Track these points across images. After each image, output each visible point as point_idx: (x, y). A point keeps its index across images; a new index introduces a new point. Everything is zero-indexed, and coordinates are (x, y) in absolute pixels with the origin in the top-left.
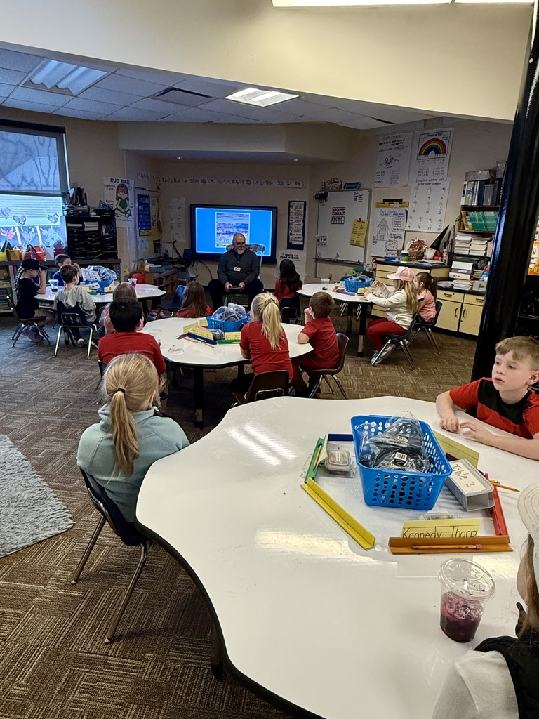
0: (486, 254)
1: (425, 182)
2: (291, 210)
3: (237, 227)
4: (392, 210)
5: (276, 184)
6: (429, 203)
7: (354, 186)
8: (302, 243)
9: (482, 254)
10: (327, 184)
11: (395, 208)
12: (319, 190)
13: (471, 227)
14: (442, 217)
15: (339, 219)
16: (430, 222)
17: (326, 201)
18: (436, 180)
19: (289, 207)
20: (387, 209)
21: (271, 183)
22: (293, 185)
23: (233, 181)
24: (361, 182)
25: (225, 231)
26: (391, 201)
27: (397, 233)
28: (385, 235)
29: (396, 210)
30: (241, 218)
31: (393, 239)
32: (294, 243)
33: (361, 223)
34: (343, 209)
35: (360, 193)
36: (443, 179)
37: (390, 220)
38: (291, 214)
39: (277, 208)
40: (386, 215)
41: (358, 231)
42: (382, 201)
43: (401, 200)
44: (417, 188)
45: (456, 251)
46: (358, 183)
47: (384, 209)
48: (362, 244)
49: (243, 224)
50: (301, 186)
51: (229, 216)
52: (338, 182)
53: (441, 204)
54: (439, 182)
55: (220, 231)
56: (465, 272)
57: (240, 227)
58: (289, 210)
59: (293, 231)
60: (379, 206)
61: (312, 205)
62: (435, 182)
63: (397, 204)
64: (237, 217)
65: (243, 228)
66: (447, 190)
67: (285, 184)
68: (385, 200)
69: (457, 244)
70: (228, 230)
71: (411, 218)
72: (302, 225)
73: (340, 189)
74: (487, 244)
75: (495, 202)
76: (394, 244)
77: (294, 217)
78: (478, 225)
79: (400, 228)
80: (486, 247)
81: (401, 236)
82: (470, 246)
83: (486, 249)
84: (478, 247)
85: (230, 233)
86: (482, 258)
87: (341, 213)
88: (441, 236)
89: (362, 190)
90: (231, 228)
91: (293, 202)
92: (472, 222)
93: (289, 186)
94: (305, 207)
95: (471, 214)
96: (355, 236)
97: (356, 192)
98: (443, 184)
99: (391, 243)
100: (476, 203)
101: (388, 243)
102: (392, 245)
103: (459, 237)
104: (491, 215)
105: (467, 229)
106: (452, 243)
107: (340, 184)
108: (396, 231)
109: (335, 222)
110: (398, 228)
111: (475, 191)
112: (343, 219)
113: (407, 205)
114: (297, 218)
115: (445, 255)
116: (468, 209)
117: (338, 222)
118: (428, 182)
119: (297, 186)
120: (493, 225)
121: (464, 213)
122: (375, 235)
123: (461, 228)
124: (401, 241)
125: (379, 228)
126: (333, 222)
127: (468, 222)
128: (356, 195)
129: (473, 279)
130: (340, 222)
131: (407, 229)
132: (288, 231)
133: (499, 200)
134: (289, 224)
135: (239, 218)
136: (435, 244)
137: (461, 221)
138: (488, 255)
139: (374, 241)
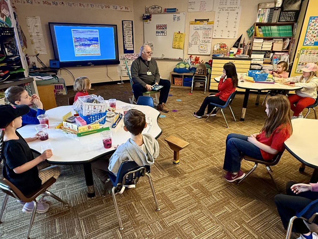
0: (272, 49)
1: (224, 9)
3: (90, 40)
4: (202, 26)
5: (111, 8)
6: (227, 22)
7: (173, 11)
8: (132, 49)
9: (270, 49)
10: (150, 9)
11: (205, 25)
12: (143, 12)
13: (262, 35)
14: (237, 29)
15: (162, 32)
16: (228, 33)
17: (150, 20)
18: (232, 8)
19: (123, 24)
20: (198, 25)
21: (109, 7)
22: (124, 9)
23: (80, 5)
24: (177, 8)
25: (81, 43)
26: (202, 21)
27: (206, 40)
28: (198, 42)
29: (204, 26)
30: (92, 33)
31: (204, 44)
32: (128, 49)
33: (180, 35)
34: (165, 27)
35: (178, 15)
36: (236, 7)
37: (201, 32)
38: (124, 29)
39: (116, 25)
40: (197, 29)
41: (178, 39)
42: (194, 20)
43: (208, 20)
44: (219, 13)
45: (254, 49)
46: (175, 9)
47: (196, 26)
48: (182, 47)
49: (94, 38)
50: (129, 10)
51: (83, 32)
52: (159, 8)
53: (235, 22)
54: (234, 9)
55: (77, 44)
56: (260, 59)
57: (92, 40)
58: (123, 27)
59: (127, 41)
60: (192, 24)
61: (139, 24)
62: (231, 9)
63: (205, 22)
64: (89, 33)
65: (95, 40)
66: (239, 14)
67: (119, 9)
68: (196, 20)
69: (254, 44)
70: (83, 42)
71: (215, 30)
72: (132, 36)
73: (160, 13)
74: (273, 43)
75: (278, 21)
76: (205, 47)
77: (127, 32)
78: (267, 34)
79: (208, 37)
80: (272, 45)
81: (210, 42)
82: (262, 45)
83: (272, 46)
84: (267, 46)
85: (86, 45)
86: (269, 51)
87: (163, 29)
88: (239, 40)
89: (179, 13)
90: (85, 41)
91: (125, 22)
92: (263, 32)
93: (121, 10)
94: (132, 25)
95: (263, 28)
96: (177, 43)
97: (175, 15)
98: (237, 10)
99: (203, 46)
100: (265, 21)
101: (201, 46)
102: (204, 47)
103: (256, 41)
104: (275, 28)
105: (259, 36)
106: (250, 44)
107: (160, 9)
108: (206, 38)
109: (159, 34)
110: (207, 37)
111: (265, 14)
112: (165, 32)
113: (212, 23)
114: (128, 32)
115: (242, 51)
116: (260, 25)
117: (161, 34)
118: (226, 9)
119: (126, 10)
120: (276, 33)
121: (257, 27)
122: (190, 41)
123: (255, 36)
124: (210, 44)
125: (193, 37)
126: (157, 34)
127: (260, 32)
128: (175, 17)
129: (264, 63)
130: (163, 34)
131: (214, 37)
132: (124, 41)
133: (279, 19)
134: (123, 36)
135: (90, 33)
136: (237, 45)
137: (255, 32)
138: (274, 50)
139: (190, 45)
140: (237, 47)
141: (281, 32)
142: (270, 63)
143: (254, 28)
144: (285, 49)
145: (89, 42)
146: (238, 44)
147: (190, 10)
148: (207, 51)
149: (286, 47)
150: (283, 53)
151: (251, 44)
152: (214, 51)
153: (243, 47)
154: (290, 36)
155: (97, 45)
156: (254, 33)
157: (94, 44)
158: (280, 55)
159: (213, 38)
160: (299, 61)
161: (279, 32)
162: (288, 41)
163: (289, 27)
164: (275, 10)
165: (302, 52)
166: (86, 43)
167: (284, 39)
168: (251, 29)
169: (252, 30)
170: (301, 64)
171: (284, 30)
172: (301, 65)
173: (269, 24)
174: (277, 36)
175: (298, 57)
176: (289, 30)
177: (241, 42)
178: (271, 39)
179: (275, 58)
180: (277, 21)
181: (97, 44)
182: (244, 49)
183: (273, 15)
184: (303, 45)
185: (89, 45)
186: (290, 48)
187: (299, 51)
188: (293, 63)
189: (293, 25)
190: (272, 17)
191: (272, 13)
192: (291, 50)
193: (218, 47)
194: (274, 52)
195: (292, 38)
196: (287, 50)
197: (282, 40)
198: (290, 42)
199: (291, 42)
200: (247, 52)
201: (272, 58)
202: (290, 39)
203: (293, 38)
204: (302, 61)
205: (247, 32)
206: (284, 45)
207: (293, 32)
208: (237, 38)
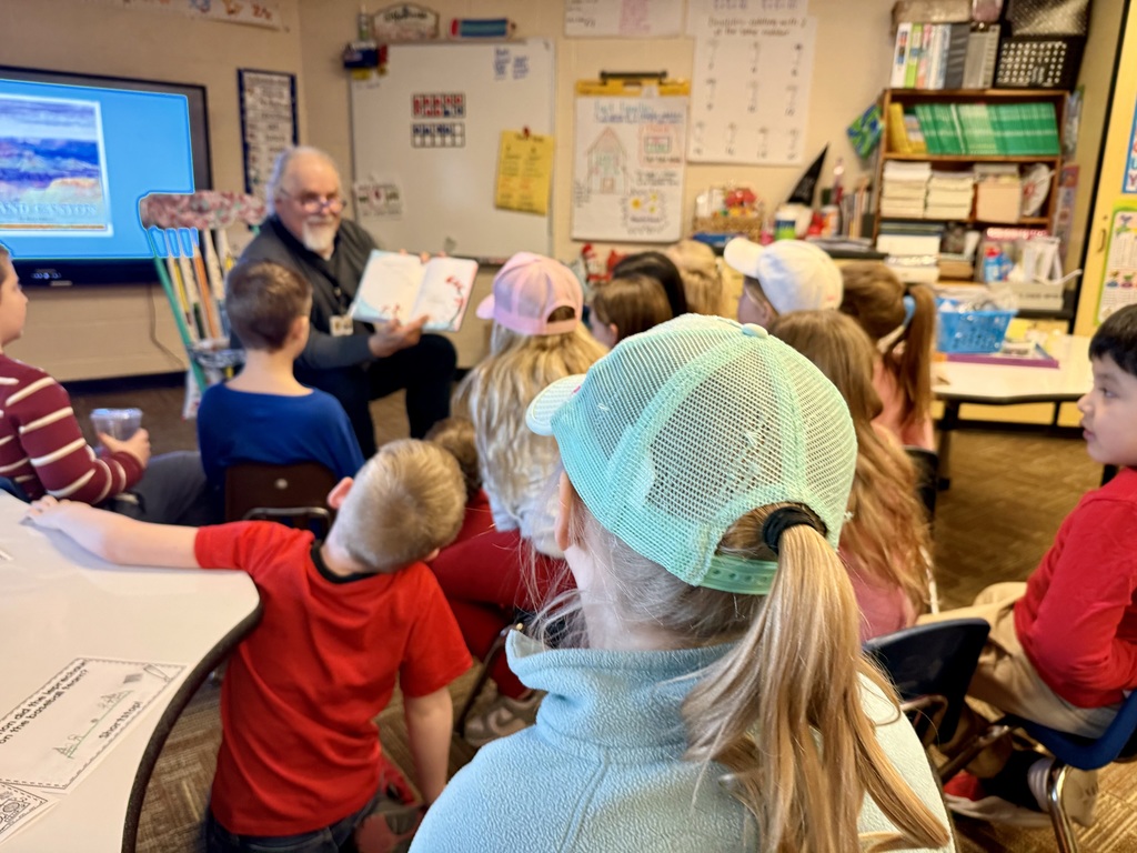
0: (973, 211)
1: (740, 27)
2: (249, 99)
3: (50, 155)
4: (632, 102)
6: (754, 85)
7: (493, 29)
9: (962, 214)
10: (379, 21)
11: (647, 97)
12: (345, 35)
13: (923, 147)
14: (799, 123)
15: (443, 130)
16: (761, 136)
17: (382, 73)
18: (774, 22)
19: (241, 88)
20: (618, 101)
22: (246, 14)
24: (512, 18)
26: (633, 78)
27: (659, 171)
28: (620, 179)
29: (648, 103)
30: (62, 118)
31: (647, 187)
33: (529, 144)
34: (455, 104)
35: (515, 51)
36: (793, 22)
37: (630, 134)
38: (250, 115)
39: (203, 89)
40: (614, 119)
41: (521, 165)
42: (595, 77)
43: (664, 75)
44: (714, 43)
45: (889, 209)
46: (504, 21)
47: (605, 101)
48: (540, 200)
49: (71, 144)
50: (275, 21)
51: (7, 109)
52: (422, 16)
53: (793, 88)
54: (783, 28)
56: (919, 261)
57: (63, 154)
58: (242, 100)
60: (588, 93)
61: (326, 90)
63: (651, 86)
64: (43, 116)
65: (79, 157)
66: (808, 52)
67: (219, 10)
68: (605, 76)
69: (888, 190)
70: (7, 163)
71: (700, 125)
73: (432, 37)
74: (975, 187)
75: (990, 80)
76: (651, 203)
77: (262, 125)
78: (945, 141)
79: (668, 156)
80: (970, 194)
81: (675, 179)
82: (927, 193)
83: (975, 201)
84: (950, 197)
85: (23, 178)
86: (960, 224)
87: (446, 113)
88: (815, 170)
89: (521, 41)
90: (20, 156)
91: (253, 75)
92: (927, 133)
93: (233, 17)
94: (293, 93)
95: (924, 113)
96: (515, 183)
97: (502, 47)
98: (796, 35)
99: (642, 198)
100: (933, 82)
101: (631, 200)
102: (647, 206)
103: (893, 172)
104: (977, 112)
105: (907, 151)
106: (869, 189)
107: (430, 21)
108: (655, 163)
109: (428, 139)
110: (662, 155)
111: (931, 48)
112: (458, 129)
113: (683, 90)
114: (272, 127)
115: (832, 221)
116: (910, 100)
117: (438, 140)
118: (746, 27)
119: (261, 20)
120: (985, 140)
121: (897, 108)
122: (581, 176)
123: (890, 148)
124: (677, 191)
125: (594, 159)
126: (418, 140)
127: (909, 132)
128: (502, 58)
129: (943, 279)
130: (448, 139)
131: (693, 156)
132: (246, 168)
133: (995, 76)
134: (246, 147)
135: (52, 117)
136: (805, 195)
137: (890, 131)
138: (983, 215)
139: (580, 195)
140: (808, 202)
141: (1008, 134)
142: (971, 279)
143: (882, 113)
144: (1033, 215)
145: (39, 165)
146: (812, 190)
147: (572, 29)
148: (662, 223)
149: (1036, 202)
150: (1024, 234)
151: (873, 188)
152: (696, 219)
153: (837, 203)
154: (1052, 151)
155: (92, 180)
156: (884, 136)
157: (74, 173)
158: (1013, 242)
159: (691, 163)
160: (1112, 268)
161: (999, 134)
162: (1042, 176)
163: (1044, 112)
164: (974, 30)
165: (1118, 224)
166: (25, 165)
167: (1025, 168)
168: (870, 119)
169: (874, 125)
170: (1120, 280)
171: (1022, 125)
172: (1124, 285)
173: (950, 96)
174: (989, 150)
175: (1105, 247)
176: (1042, 124)
177: (826, 180)
178: (963, 166)
179: (992, 253)
180: (985, 83)
181: (90, 176)
182: (840, 214)
183: (964, 55)
184: (1124, 191)
185: (44, 179)
186: (1054, 211)
187: (1105, 218)
188: (1080, 279)
189: (1057, 103)
190: (962, 64)
191: (964, 46)
192: (1064, 216)
193: (718, 202)
194: (981, 227)
195: (1058, 164)
196: (1041, 221)
197: (1014, 169)
198: (1052, 180)
199: (1057, 180)
200: (856, 226)
201: (976, 252)
202: (1051, 165)
203: (1063, 162)
204: (1126, 264)
205: (851, 133)
206: (1026, 194)
207: (1066, 134)
208: (804, 161)
